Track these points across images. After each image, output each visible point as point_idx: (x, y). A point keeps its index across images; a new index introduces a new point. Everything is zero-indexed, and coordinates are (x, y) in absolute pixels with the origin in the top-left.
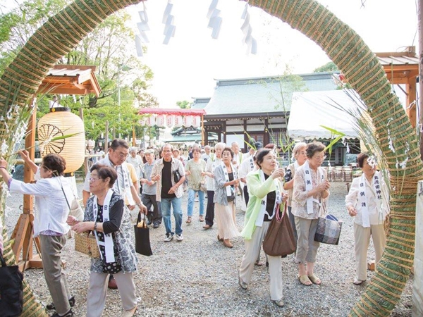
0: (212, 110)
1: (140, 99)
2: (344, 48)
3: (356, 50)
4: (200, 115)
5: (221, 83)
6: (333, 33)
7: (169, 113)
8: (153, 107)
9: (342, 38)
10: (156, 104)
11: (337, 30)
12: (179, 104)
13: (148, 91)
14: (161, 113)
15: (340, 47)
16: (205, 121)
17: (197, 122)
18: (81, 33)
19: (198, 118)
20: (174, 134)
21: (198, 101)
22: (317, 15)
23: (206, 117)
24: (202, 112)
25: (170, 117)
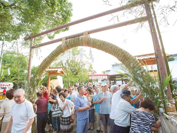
0: (111, 73)
1: (91, 71)
2: (121, 57)
3: (126, 57)
4: (107, 75)
5: (113, 65)
6: (117, 52)
7: (101, 75)
8: (95, 74)
9: (120, 54)
10: (96, 73)
11: (118, 52)
12: (103, 72)
13: (93, 69)
14: (98, 75)
15: (120, 57)
16: (109, 77)
17: (106, 77)
18: (51, 61)
19: (106, 76)
20: (102, 81)
21: (107, 71)
22: (111, 48)
23: (109, 76)
24: (107, 74)
25: (98, 76)
